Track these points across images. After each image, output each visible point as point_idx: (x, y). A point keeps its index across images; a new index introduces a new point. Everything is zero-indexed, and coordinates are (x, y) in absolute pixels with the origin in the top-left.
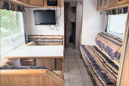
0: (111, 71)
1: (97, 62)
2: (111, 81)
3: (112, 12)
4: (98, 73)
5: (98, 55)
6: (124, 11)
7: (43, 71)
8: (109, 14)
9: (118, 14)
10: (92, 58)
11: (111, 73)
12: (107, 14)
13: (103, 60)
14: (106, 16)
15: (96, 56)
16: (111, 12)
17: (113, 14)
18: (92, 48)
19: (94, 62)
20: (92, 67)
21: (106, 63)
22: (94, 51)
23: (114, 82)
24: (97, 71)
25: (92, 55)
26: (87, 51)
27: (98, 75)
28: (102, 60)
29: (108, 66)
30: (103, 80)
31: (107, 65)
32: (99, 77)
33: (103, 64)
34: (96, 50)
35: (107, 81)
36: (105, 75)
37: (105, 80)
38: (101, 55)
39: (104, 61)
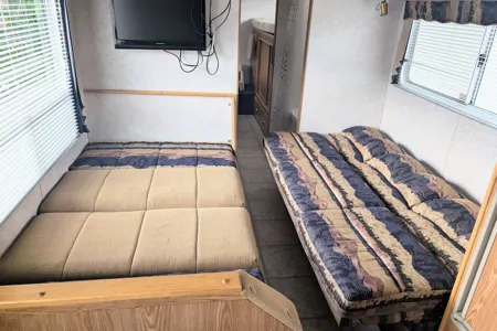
0: (371, 243)
1: (321, 206)
2: (366, 285)
3: (429, 10)
4: (321, 255)
5: (328, 174)
6: (483, 14)
7: (227, 281)
8: (418, 18)
9: (459, 21)
10: (306, 190)
11: (370, 249)
12: (407, 15)
13: (344, 194)
14: (402, 22)
15: (320, 181)
16: (424, 9)
17: (434, 19)
18: (305, 145)
19: (312, 209)
20: (304, 230)
21: (354, 210)
22: (316, 159)
23: (375, 290)
24: (321, 250)
25: (303, 178)
26: (287, 159)
27: (322, 264)
28: (339, 197)
29: (362, 221)
30: (340, 286)
31: (359, 218)
32: (326, 272)
33: (344, 214)
34: (322, 153)
35: (353, 287)
36: (347, 261)
37: (347, 284)
38: (337, 175)
39: (346, 200)
